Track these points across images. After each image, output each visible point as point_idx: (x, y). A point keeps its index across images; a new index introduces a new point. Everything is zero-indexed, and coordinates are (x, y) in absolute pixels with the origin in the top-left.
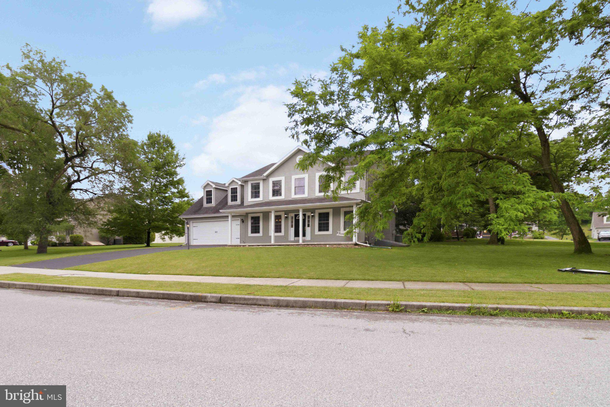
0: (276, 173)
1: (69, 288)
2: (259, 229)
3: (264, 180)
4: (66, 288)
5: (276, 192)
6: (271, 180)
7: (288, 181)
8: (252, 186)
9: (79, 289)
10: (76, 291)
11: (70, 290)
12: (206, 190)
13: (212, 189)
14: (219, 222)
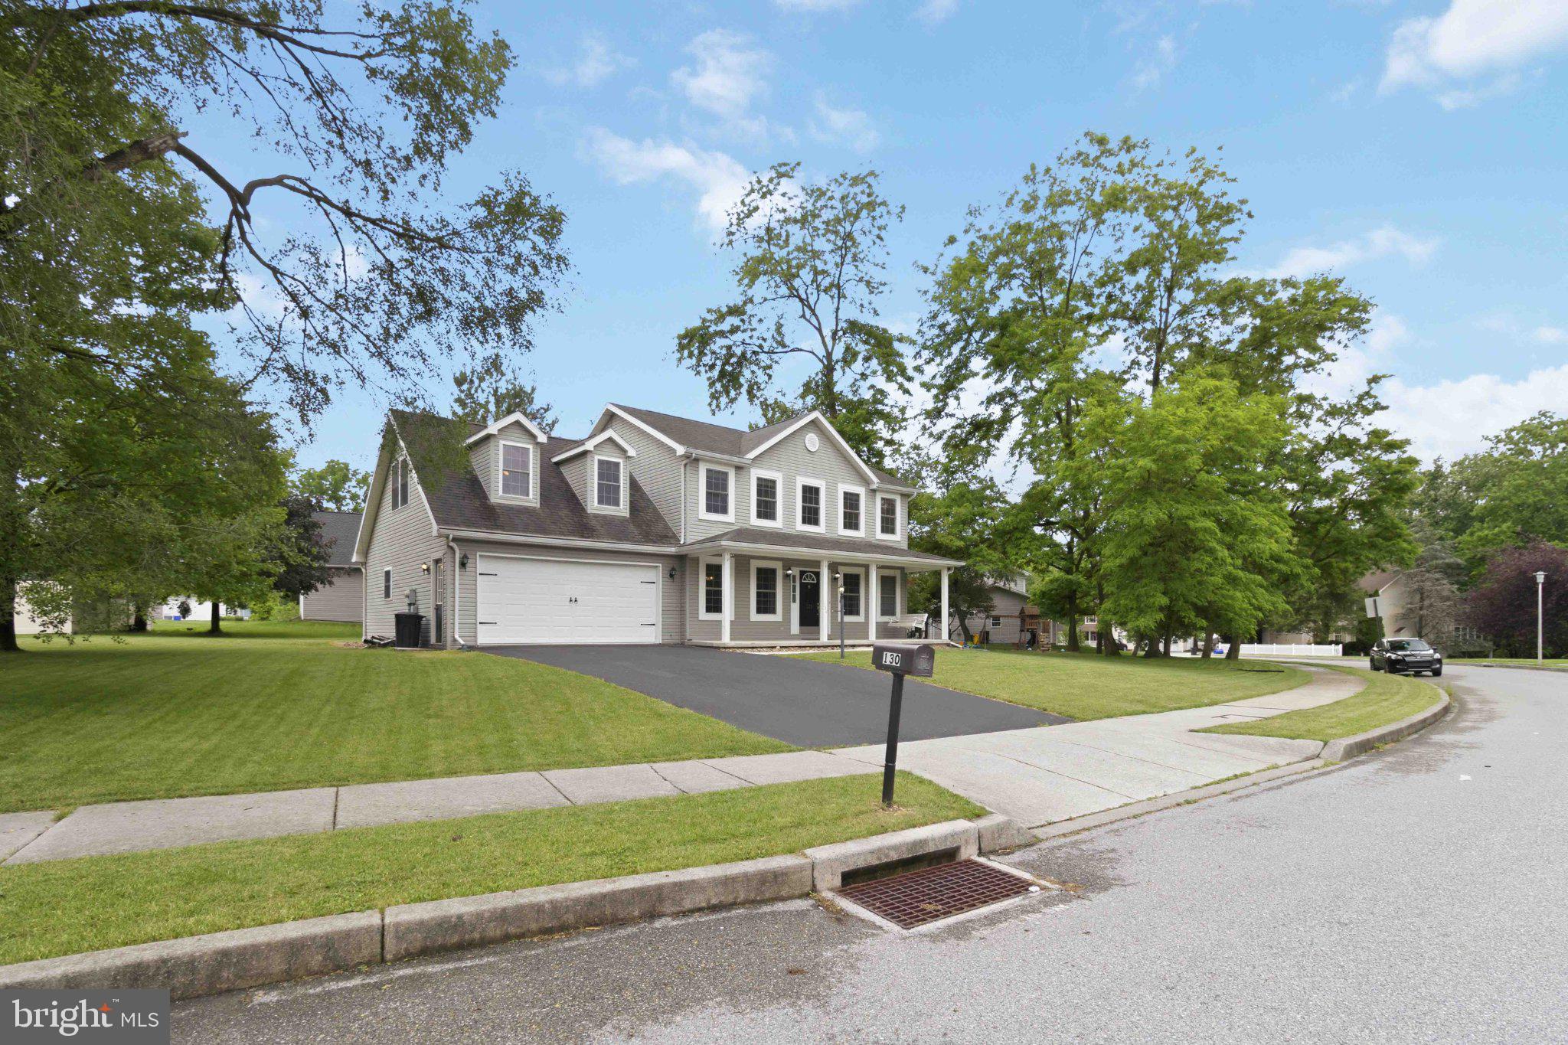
0: (764, 459)
3: (738, 468)
6: (755, 473)
7: (790, 488)
8: (707, 477)
12: (502, 442)
13: (530, 447)
14: (588, 567)
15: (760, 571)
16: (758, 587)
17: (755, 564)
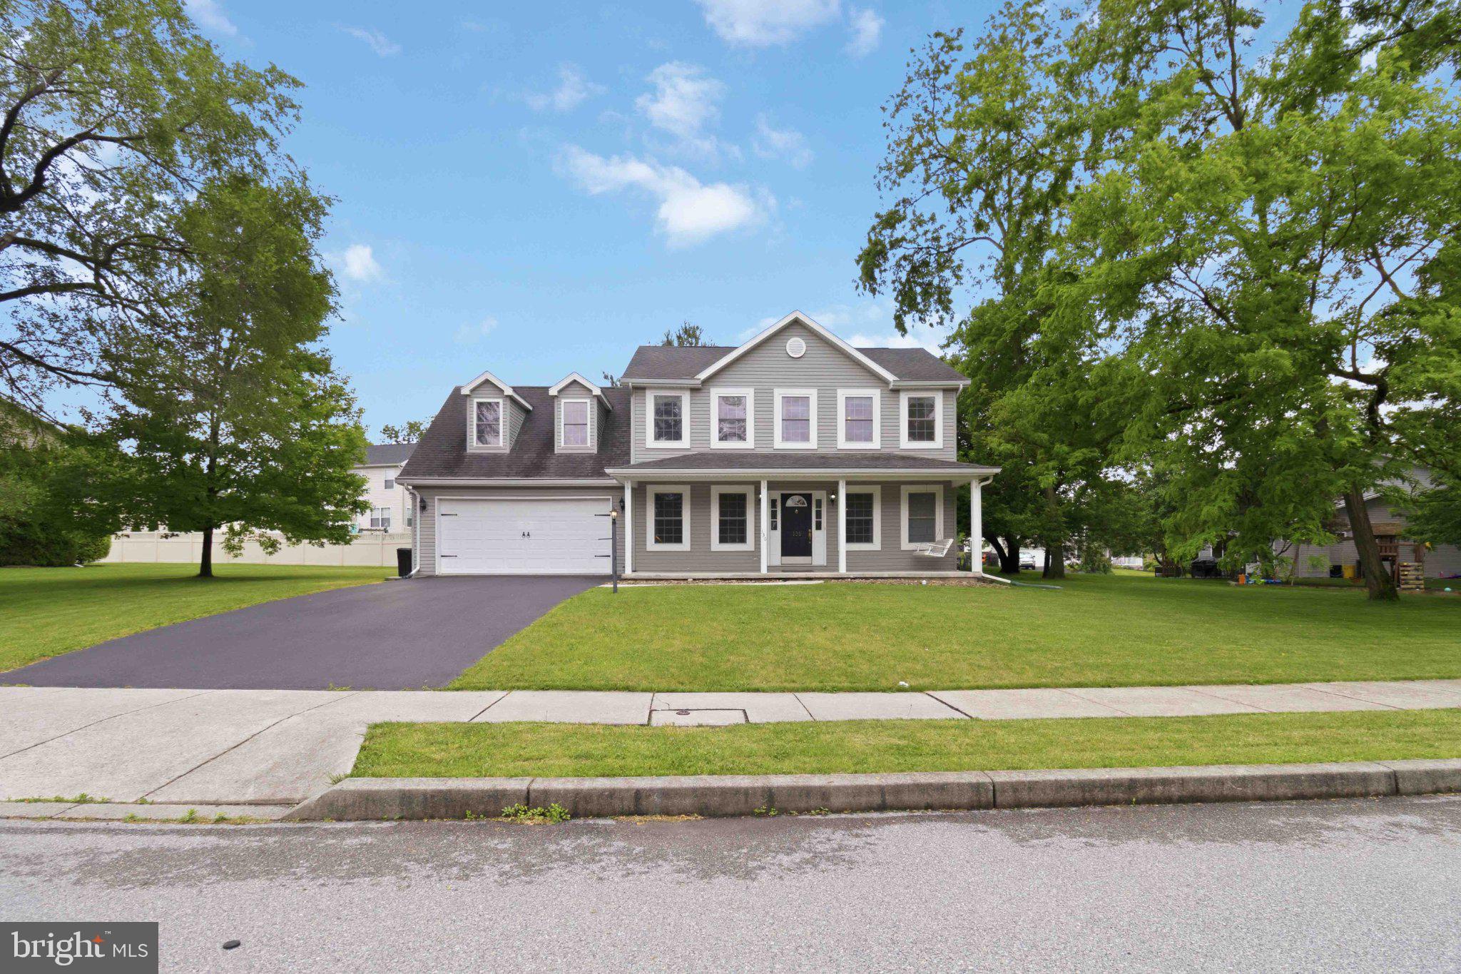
0: (727, 376)
1: (1165, 782)
2: (680, 531)
3: (694, 390)
4: (1150, 783)
5: (733, 428)
6: (716, 393)
7: (764, 403)
8: (656, 404)
9: (1221, 781)
10: (1207, 790)
11: (1174, 791)
12: (476, 400)
13: (501, 401)
14: (536, 503)
15: (723, 497)
16: (722, 514)
17: (715, 492)
